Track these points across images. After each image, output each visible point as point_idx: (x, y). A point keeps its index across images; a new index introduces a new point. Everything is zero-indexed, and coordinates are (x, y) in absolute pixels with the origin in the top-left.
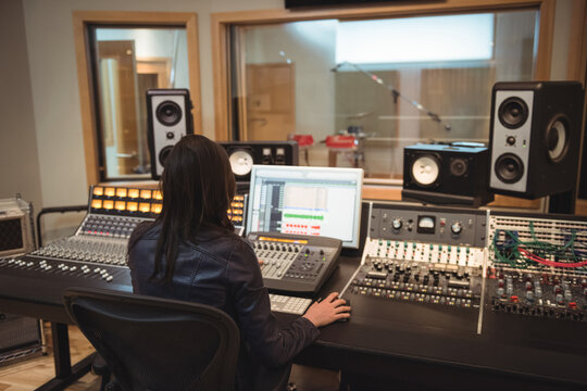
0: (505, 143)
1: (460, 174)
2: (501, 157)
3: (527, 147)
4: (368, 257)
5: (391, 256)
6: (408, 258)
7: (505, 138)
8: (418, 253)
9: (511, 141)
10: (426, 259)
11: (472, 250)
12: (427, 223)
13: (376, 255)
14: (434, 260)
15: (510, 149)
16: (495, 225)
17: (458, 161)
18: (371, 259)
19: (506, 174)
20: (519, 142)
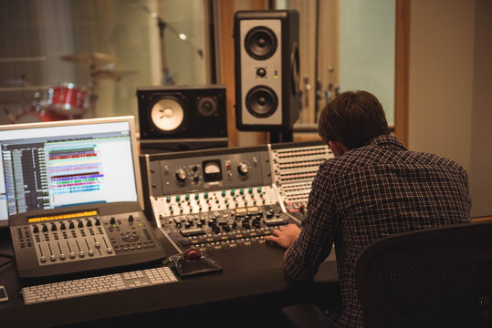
0: (255, 75)
1: (209, 114)
2: (252, 90)
3: (278, 78)
4: (161, 218)
5: (186, 211)
6: (205, 209)
7: (255, 70)
8: (212, 203)
9: (261, 73)
10: (223, 207)
11: (263, 189)
12: (212, 169)
13: (169, 214)
14: (232, 206)
15: (261, 81)
16: (278, 160)
17: (205, 99)
18: (166, 219)
19: (260, 109)
20: (270, 72)
